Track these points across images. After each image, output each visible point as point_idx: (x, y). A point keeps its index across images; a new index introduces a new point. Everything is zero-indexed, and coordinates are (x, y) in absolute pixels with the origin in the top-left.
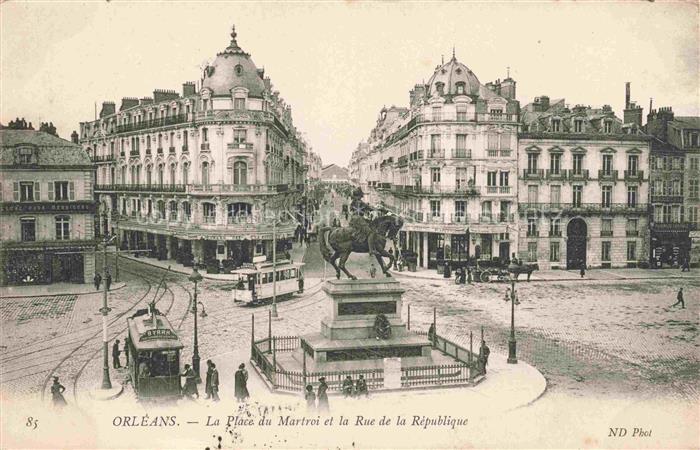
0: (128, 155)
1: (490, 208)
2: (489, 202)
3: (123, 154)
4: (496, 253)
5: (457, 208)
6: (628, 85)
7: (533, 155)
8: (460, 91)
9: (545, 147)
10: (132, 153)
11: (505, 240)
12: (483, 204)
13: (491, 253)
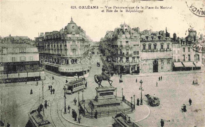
0: (47, 46)
1: (134, 59)
2: (134, 57)
3: (46, 46)
4: (136, 69)
5: (127, 59)
6: (166, 28)
7: (144, 46)
8: (126, 31)
9: (147, 43)
10: (48, 46)
11: (138, 66)
12: (133, 58)
13: (135, 69)
